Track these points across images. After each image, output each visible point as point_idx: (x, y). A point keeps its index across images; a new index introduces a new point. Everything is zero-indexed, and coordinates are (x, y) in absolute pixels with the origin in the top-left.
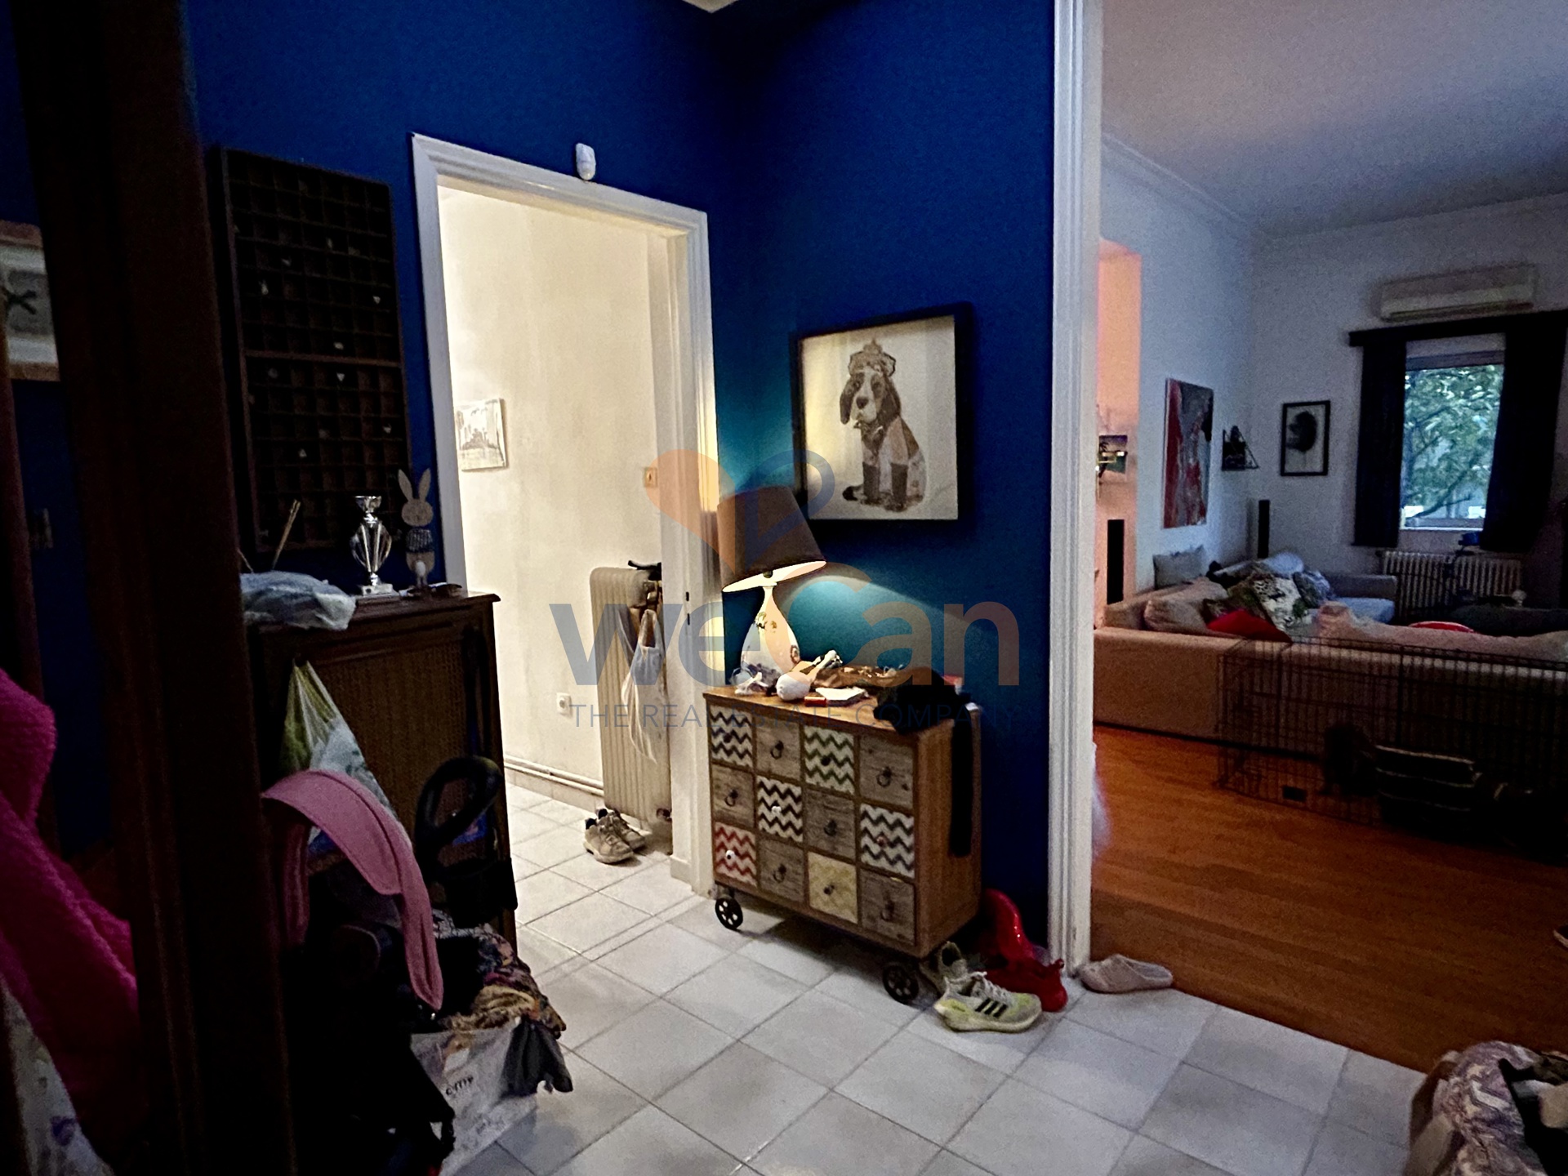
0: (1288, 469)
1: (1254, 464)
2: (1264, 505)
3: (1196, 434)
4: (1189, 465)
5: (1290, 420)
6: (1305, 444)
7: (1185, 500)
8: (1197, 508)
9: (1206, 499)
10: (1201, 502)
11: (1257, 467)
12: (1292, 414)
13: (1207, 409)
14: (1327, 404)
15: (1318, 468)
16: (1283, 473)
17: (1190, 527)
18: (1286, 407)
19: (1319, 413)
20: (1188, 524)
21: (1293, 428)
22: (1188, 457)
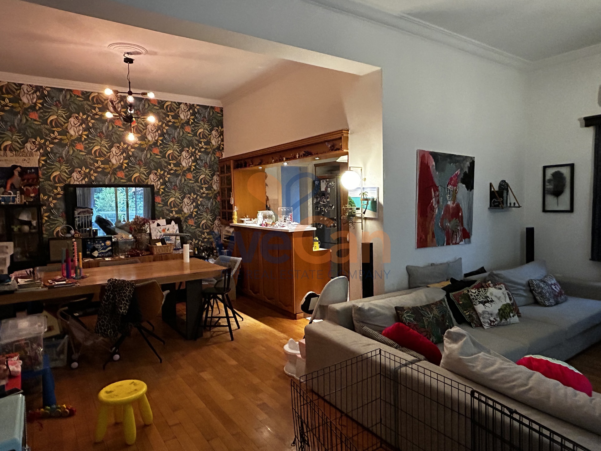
0: (548, 208)
1: (517, 205)
2: (530, 232)
3: (455, 185)
4: (447, 206)
5: (549, 176)
6: (557, 193)
7: (444, 228)
8: (460, 233)
9: (471, 229)
10: (464, 230)
11: (519, 207)
12: (550, 172)
13: (466, 170)
14: (572, 166)
15: (568, 208)
16: (544, 211)
17: (452, 247)
18: (545, 168)
19: (566, 171)
20: (448, 244)
21: (549, 181)
22: (445, 200)
